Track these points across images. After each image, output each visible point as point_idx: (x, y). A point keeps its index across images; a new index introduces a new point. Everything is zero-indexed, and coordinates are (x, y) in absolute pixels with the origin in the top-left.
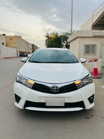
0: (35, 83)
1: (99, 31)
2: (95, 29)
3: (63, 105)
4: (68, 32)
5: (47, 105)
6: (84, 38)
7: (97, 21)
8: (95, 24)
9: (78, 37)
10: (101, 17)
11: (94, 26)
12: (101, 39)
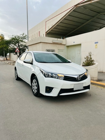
0: (65, 76)
1: (56, 39)
2: (48, 36)
3: (82, 88)
4: (20, 35)
5: (74, 90)
6: (46, 44)
7: (50, 30)
8: (48, 32)
9: (41, 42)
10: (54, 27)
11: (47, 34)
12: (58, 46)
